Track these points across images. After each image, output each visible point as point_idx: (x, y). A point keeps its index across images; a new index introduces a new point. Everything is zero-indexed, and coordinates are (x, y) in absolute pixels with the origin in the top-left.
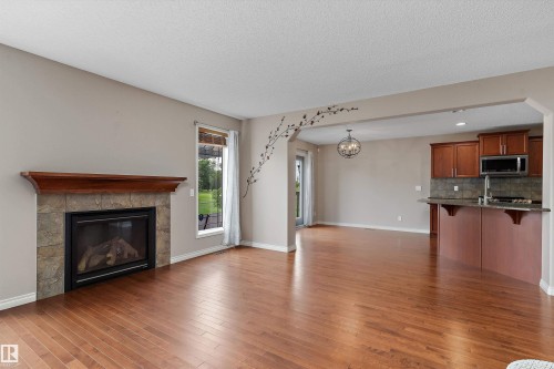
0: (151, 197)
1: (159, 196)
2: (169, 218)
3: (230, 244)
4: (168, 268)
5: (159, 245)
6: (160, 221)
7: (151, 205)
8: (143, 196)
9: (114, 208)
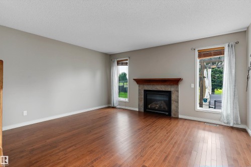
0: (169, 86)
1: (173, 86)
2: (178, 97)
3: (228, 123)
4: (177, 118)
5: (173, 107)
6: (173, 97)
7: (169, 90)
8: (166, 86)
9: (156, 90)
